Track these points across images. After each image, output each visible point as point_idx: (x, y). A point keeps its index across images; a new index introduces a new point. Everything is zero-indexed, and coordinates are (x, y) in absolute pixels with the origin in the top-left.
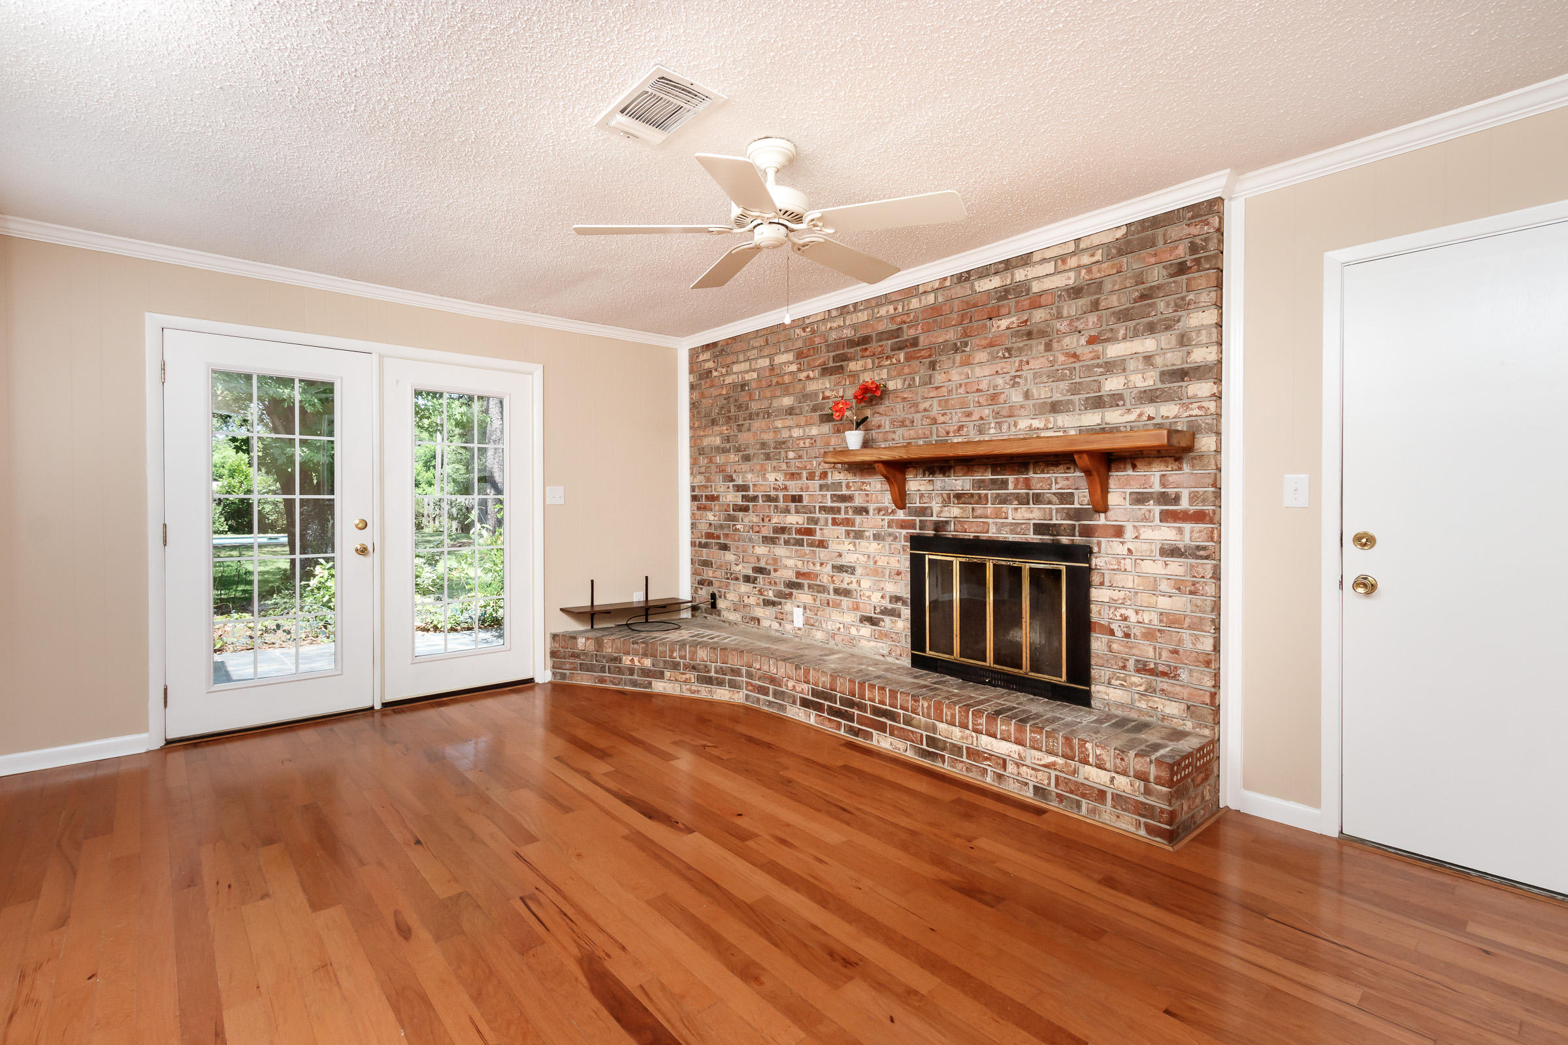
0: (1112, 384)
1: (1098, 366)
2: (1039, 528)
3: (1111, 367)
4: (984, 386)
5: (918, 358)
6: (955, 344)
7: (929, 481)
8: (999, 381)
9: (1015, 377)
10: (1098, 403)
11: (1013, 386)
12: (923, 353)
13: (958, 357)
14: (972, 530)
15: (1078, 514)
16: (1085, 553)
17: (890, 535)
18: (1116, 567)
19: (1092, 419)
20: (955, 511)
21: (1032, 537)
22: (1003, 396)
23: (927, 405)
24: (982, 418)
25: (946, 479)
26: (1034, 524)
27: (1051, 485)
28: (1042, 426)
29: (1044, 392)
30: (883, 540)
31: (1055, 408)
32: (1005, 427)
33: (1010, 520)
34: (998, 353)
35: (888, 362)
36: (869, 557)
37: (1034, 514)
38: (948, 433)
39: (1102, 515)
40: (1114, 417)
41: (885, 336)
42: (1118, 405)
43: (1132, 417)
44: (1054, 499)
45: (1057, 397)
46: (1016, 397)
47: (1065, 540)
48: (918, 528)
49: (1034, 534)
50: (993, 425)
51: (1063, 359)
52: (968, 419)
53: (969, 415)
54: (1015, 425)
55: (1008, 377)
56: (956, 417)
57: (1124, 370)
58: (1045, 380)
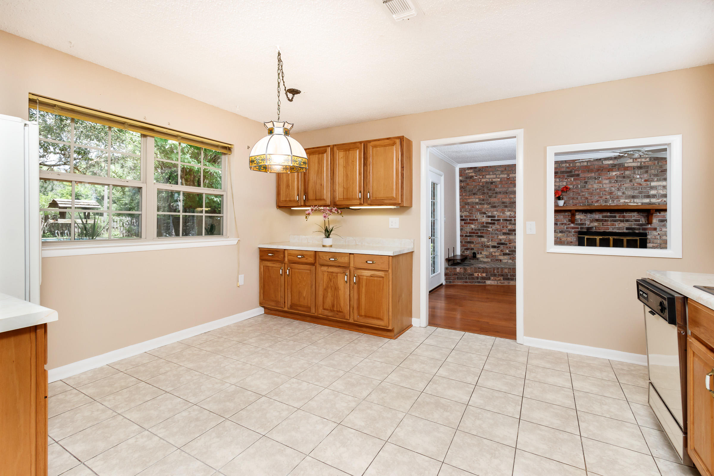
0: (653, 192)
1: (648, 187)
2: (627, 229)
3: (652, 188)
4: (607, 189)
5: (579, 180)
6: (595, 177)
7: (585, 215)
8: (613, 189)
9: (619, 188)
10: (648, 197)
11: (618, 190)
12: (582, 179)
13: (596, 181)
14: (603, 229)
15: (642, 225)
16: (645, 235)
17: (567, 231)
18: (654, 238)
19: (647, 201)
20: (596, 224)
21: (625, 231)
22: (614, 193)
23: (584, 194)
24: (606, 199)
25: (592, 215)
26: (626, 228)
27: (632, 217)
28: (629, 201)
29: (630, 193)
30: (564, 232)
31: (633, 197)
32: (615, 201)
33: (617, 226)
34: (612, 181)
35: (566, 180)
36: (557, 238)
37: (627, 225)
38: (592, 202)
39: (650, 225)
40: (653, 200)
41: (565, 172)
42: (655, 198)
43: (659, 201)
44: (633, 221)
45: (635, 194)
46: (620, 194)
47: (637, 231)
48: (579, 229)
49: (626, 230)
50: (611, 201)
51: (636, 184)
52: (601, 199)
53: (601, 197)
54: (619, 201)
55: (616, 188)
56: (596, 198)
57: (656, 189)
58: (630, 189)
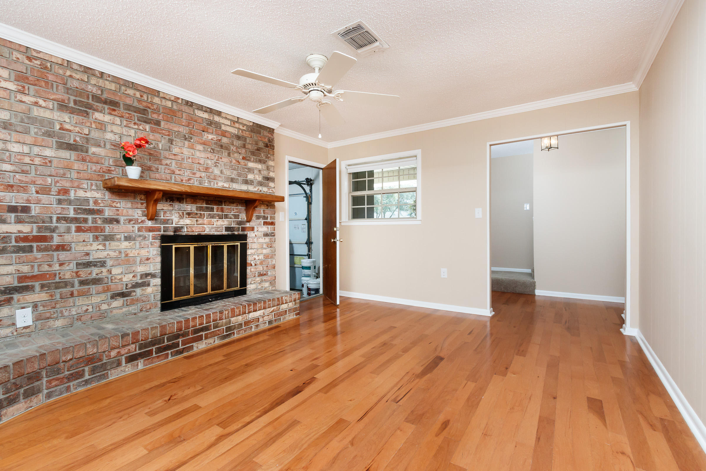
0: (250, 177)
1: (246, 168)
2: (227, 229)
3: (250, 170)
4: (202, 161)
5: (160, 133)
6: (185, 136)
7: (170, 204)
8: (209, 162)
9: (216, 162)
10: (246, 182)
11: (215, 166)
12: (164, 132)
13: (186, 143)
14: (197, 231)
15: (240, 223)
16: (245, 237)
17: (140, 236)
18: (252, 241)
19: (244, 187)
20: (187, 221)
21: (224, 233)
22: (211, 169)
23: (168, 162)
24: (201, 177)
25: (181, 205)
26: (225, 227)
27: (231, 211)
28: (227, 186)
29: (228, 173)
30: (134, 240)
31: (232, 180)
32: (212, 184)
33: (215, 226)
34: (208, 149)
35: (136, 127)
36: (120, 252)
37: (225, 223)
38: (182, 180)
39: (248, 223)
40: (251, 188)
41: (132, 109)
42: (252, 184)
43: (256, 189)
44: (233, 217)
45: (233, 176)
46: (217, 171)
47: (236, 233)
48: (162, 231)
49: (225, 231)
50: (206, 182)
51: (235, 162)
52: (193, 176)
53: (194, 174)
54: (217, 184)
55: (213, 161)
56: (188, 173)
57: (254, 173)
58: (229, 168)
